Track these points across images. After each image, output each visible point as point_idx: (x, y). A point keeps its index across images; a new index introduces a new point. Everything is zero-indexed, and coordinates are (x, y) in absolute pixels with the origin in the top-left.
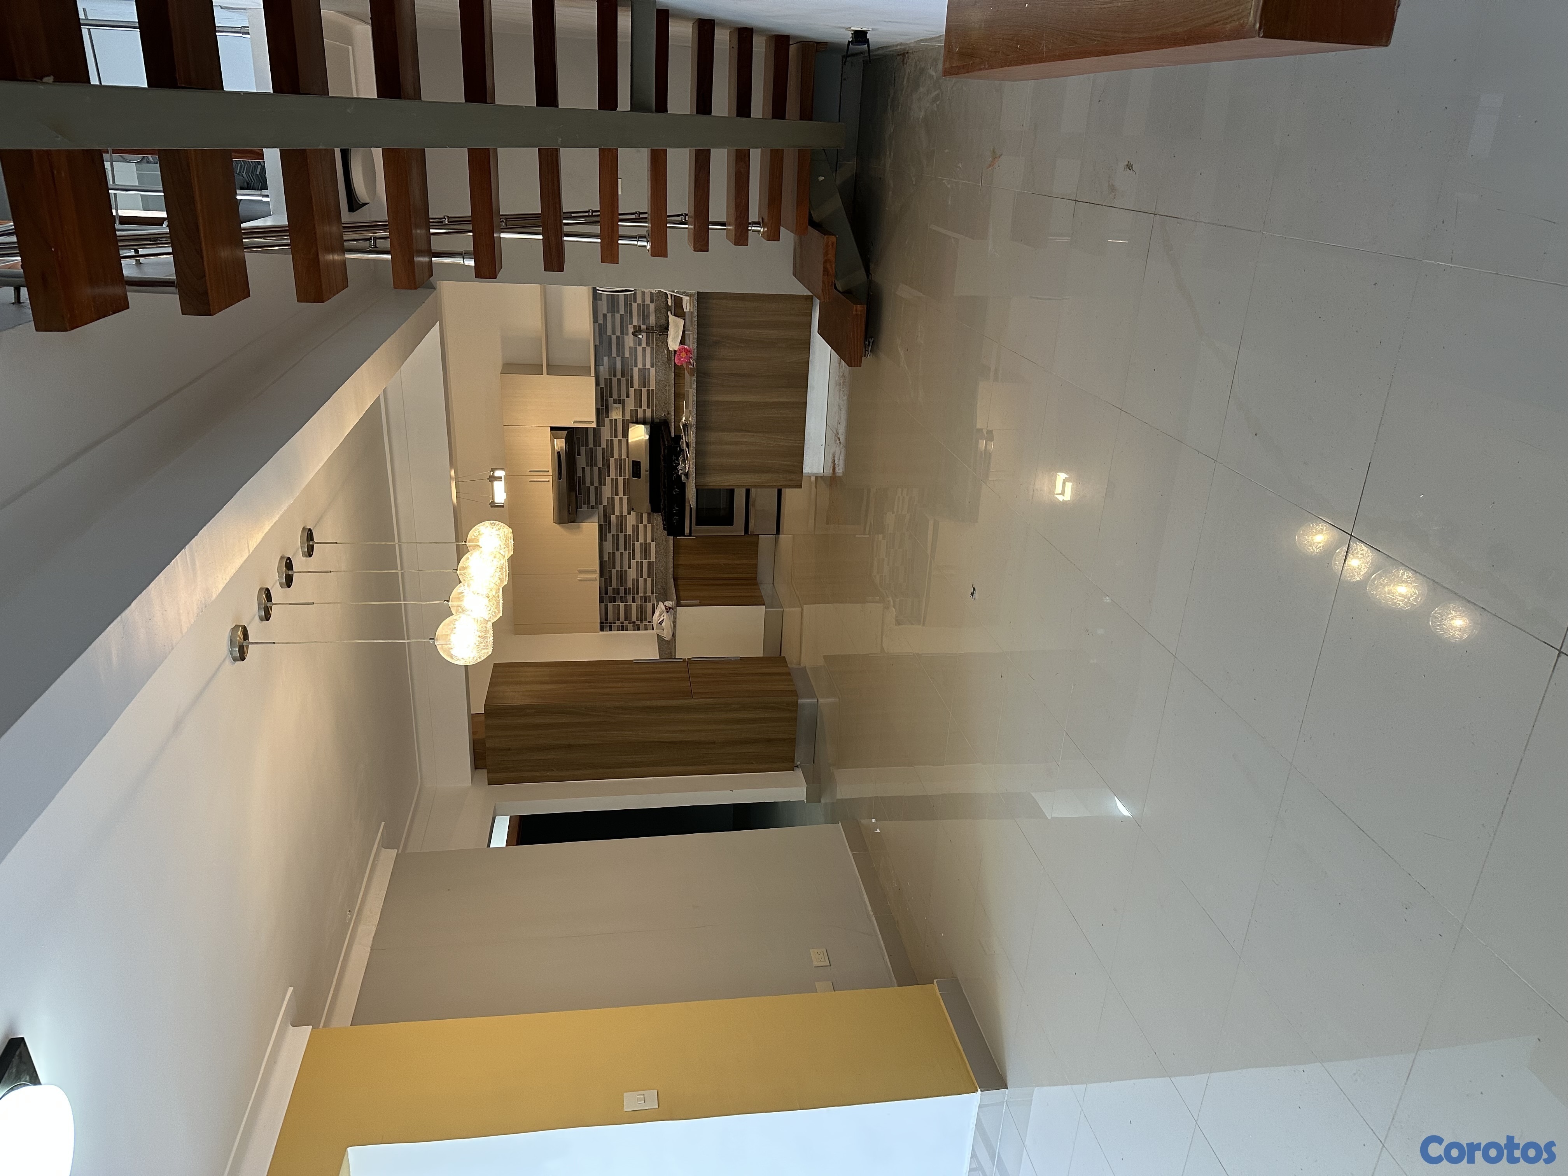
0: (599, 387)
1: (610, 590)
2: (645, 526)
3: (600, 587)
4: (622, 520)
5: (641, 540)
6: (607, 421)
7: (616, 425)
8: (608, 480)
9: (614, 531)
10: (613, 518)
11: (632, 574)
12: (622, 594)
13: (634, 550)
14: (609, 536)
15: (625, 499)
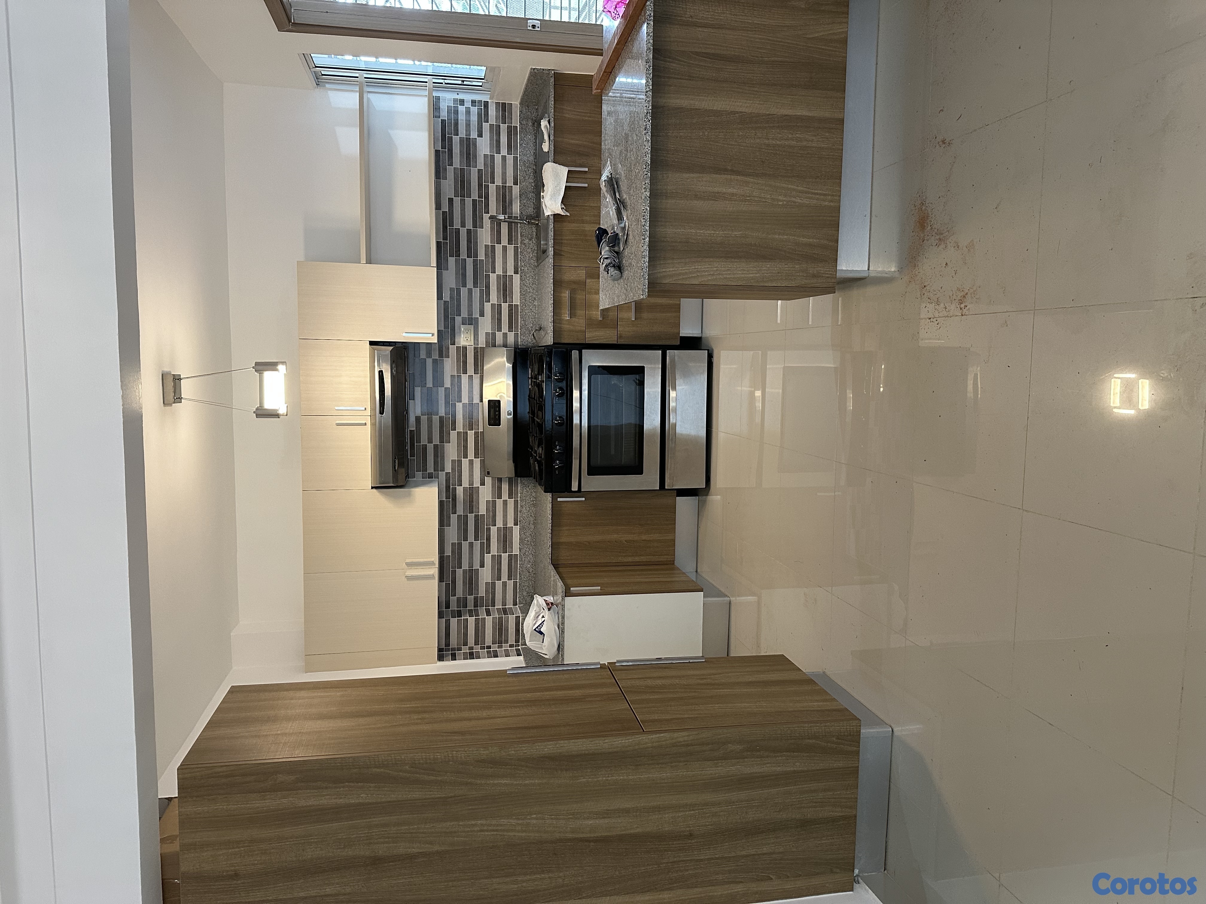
0: (442, 302)
1: (453, 600)
2: (505, 502)
3: (438, 597)
4: (472, 494)
5: (500, 523)
6: (452, 349)
7: (465, 356)
8: (453, 435)
9: (460, 510)
10: (460, 491)
11: (485, 575)
12: (470, 606)
13: (488, 539)
14: (454, 518)
15: (477, 463)
